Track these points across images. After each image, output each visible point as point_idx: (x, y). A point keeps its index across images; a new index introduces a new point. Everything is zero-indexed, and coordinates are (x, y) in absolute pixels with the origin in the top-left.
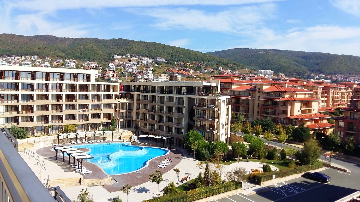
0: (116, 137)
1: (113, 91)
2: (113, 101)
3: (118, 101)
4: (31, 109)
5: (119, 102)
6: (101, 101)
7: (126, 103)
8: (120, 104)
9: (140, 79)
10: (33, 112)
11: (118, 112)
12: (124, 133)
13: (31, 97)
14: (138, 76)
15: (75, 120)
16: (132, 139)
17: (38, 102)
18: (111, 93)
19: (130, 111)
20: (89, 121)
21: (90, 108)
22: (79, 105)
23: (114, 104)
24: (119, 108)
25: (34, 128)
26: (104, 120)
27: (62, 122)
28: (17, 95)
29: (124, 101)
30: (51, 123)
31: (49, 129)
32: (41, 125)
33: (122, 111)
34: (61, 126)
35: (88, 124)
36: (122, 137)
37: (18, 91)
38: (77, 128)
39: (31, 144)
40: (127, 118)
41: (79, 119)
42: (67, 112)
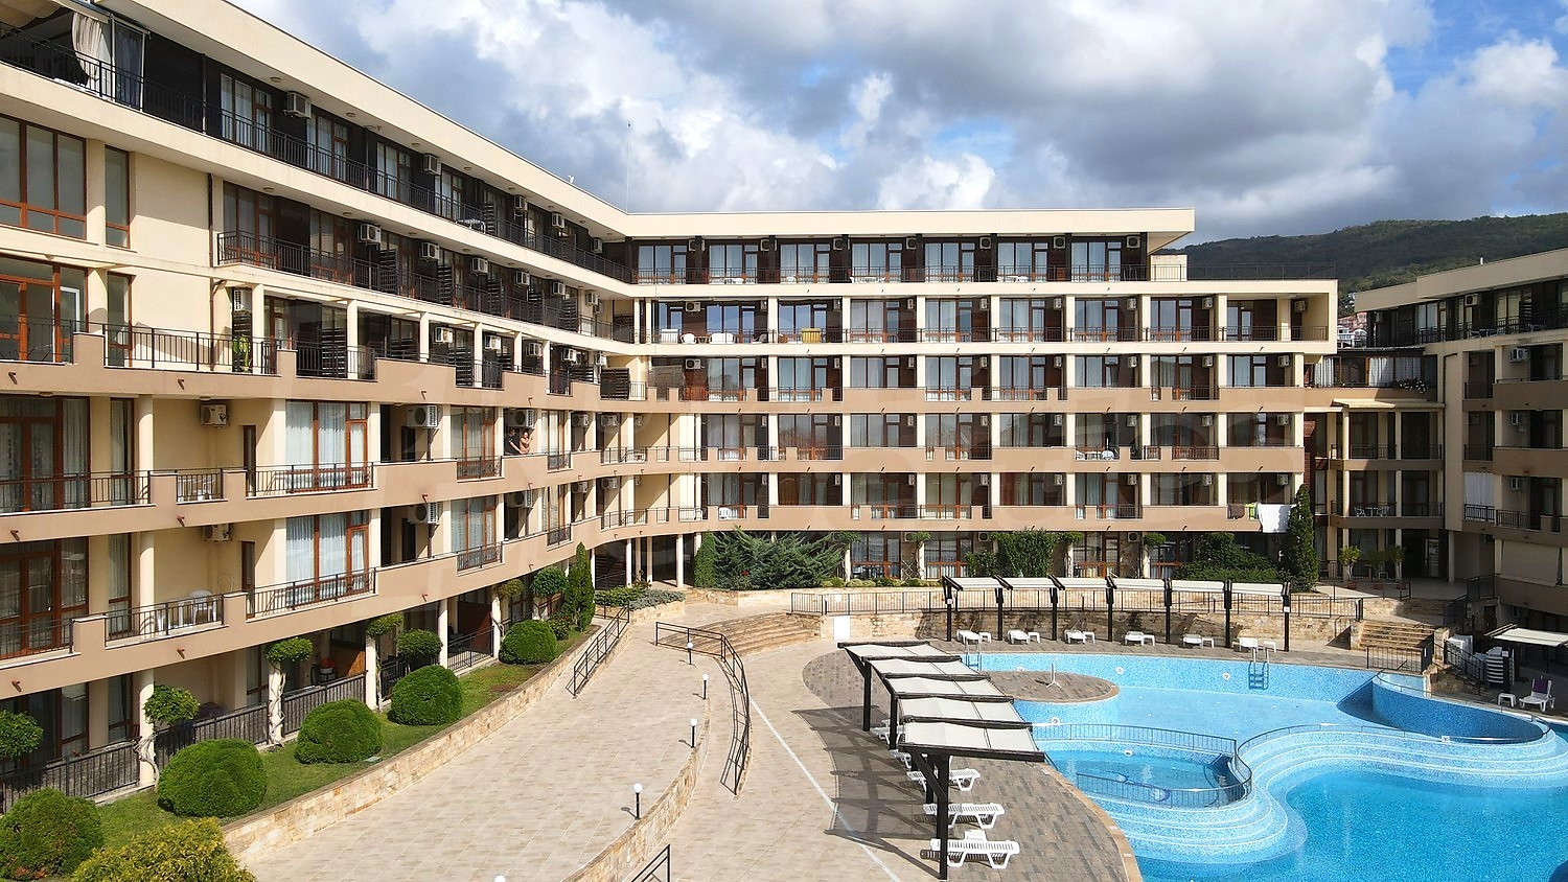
0: (1314, 631)
1: (1296, 336)
2: (1297, 402)
3: (1334, 405)
4: (823, 433)
5: (1339, 409)
6: (1216, 397)
7: (1390, 415)
8: (1346, 420)
10: (834, 452)
11: (1331, 476)
12: (1376, 610)
13: (828, 373)
15: (1058, 509)
16: (1439, 652)
17: (859, 399)
18: (1284, 344)
19: (1416, 465)
20: (1140, 517)
21: (1146, 440)
22: (1084, 419)
23: (1299, 421)
24: (1340, 448)
25: (842, 539)
26: (1234, 514)
27: (987, 514)
28: (759, 367)
29: (1362, 400)
30: (928, 520)
31: (918, 547)
32: (877, 525)
33: (1360, 465)
34: (984, 535)
35: (1134, 535)
36: (1360, 631)
37: (766, 341)
38: (1071, 553)
39: (808, 620)
40: (1399, 514)
41: (1083, 502)
42: (1008, 458)
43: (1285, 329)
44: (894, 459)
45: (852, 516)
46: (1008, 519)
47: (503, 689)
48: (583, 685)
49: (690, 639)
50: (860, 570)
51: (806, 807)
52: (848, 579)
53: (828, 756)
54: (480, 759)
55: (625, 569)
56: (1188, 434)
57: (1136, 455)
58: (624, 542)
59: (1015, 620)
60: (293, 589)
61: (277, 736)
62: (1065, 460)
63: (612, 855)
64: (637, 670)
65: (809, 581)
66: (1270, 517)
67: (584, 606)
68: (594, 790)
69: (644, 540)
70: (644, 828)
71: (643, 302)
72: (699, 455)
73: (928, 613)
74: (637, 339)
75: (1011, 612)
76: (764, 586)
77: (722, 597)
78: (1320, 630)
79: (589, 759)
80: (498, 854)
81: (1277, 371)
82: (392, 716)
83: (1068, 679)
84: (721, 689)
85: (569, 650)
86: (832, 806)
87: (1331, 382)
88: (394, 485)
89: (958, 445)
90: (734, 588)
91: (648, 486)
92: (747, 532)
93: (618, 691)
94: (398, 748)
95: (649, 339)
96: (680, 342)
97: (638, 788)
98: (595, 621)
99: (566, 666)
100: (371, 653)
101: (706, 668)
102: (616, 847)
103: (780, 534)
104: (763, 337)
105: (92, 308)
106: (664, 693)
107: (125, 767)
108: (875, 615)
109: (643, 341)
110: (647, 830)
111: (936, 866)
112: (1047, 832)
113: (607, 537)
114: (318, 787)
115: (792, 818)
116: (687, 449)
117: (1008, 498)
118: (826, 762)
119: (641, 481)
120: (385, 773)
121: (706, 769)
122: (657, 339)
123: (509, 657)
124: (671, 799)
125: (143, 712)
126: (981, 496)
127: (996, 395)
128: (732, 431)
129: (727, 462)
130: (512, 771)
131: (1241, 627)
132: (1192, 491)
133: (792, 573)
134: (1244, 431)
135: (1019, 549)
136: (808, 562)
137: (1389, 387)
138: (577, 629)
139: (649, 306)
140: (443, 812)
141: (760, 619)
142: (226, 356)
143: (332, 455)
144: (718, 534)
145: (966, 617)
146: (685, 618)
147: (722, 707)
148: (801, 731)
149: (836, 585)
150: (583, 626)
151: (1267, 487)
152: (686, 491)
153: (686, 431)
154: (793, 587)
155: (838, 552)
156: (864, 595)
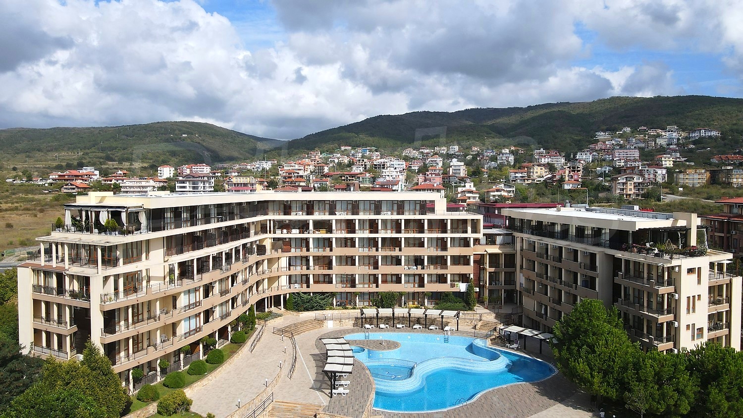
0: (469, 324)
1: (472, 232)
2: (471, 251)
3: (484, 251)
4: (327, 262)
5: (485, 253)
6: (447, 251)
8: (488, 256)
9: (623, 184)
10: (330, 268)
11: (482, 272)
13: (328, 243)
14: (619, 179)
15: (399, 285)
16: (498, 331)
17: (338, 251)
18: (468, 235)
19: (508, 270)
20: (424, 287)
21: (426, 264)
22: (407, 257)
23: (472, 257)
25: (333, 294)
26: (452, 286)
27: (377, 286)
28: (307, 240)
29: (494, 249)
30: (360, 288)
31: (356, 297)
32: (343, 290)
33: (493, 270)
34: (377, 292)
35: (423, 292)
36: (480, 324)
37: (309, 233)
38: (403, 298)
39: (320, 321)
40: (503, 285)
41: (407, 282)
42: (385, 269)
43: (469, 229)
44: (348, 270)
45: (335, 287)
46: (384, 288)
47: (233, 352)
48: (253, 349)
49: (282, 331)
50: (339, 303)
51: (306, 382)
52: (335, 307)
53: (315, 368)
54: (229, 372)
55: (265, 306)
56: (439, 261)
57: (423, 268)
58: (265, 298)
59: (383, 321)
60: (185, 334)
61: (182, 369)
62: (402, 270)
63: (261, 395)
64: (268, 343)
65: (322, 308)
66: (462, 287)
67: (253, 323)
68: (256, 380)
69: (271, 297)
70: (268, 389)
71: (270, 220)
72: (288, 269)
73: (357, 318)
74: (268, 232)
75: (381, 318)
76: (308, 310)
77: (295, 313)
78: (471, 323)
79: (256, 372)
80: (237, 395)
81: (465, 243)
82: (207, 361)
83: (388, 342)
84: (290, 350)
85: (249, 338)
86: (313, 382)
87: (485, 243)
88: (206, 304)
89: (369, 264)
90: (299, 310)
91: (271, 280)
92: (302, 293)
93: (262, 351)
94: (212, 370)
95: (272, 232)
96: (282, 233)
97: (267, 380)
98: (256, 326)
99: (249, 343)
100: (201, 346)
101: (287, 342)
102: (262, 393)
103: (314, 293)
104: (308, 231)
105: (143, 276)
106: (275, 351)
107: (154, 377)
108: (340, 320)
109: (270, 233)
110: (269, 389)
111: (330, 395)
112: (359, 387)
113: (259, 298)
114: (196, 381)
115: (302, 385)
116: (284, 268)
117: (384, 282)
118: (315, 370)
119: (269, 279)
120: (209, 377)
121: (284, 373)
122: (275, 233)
123: (233, 341)
124: (274, 382)
125: (158, 366)
126: (376, 281)
127: (380, 250)
128: (299, 262)
129: (298, 270)
130: (237, 375)
131: (449, 322)
132: (442, 279)
133: (316, 306)
134: (457, 260)
135: (387, 298)
136: (321, 302)
137: (503, 245)
138: (251, 330)
139: (272, 222)
140: (223, 386)
141: (305, 322)
142: (167, 279)
143: (192, 301)
144: (293, 293)
145: (368, 320)
146: (283, 322)
147: (290, 355)
148: (310, 361)
149: (331, 309)
150: (253, 329)
151: (464, 278)
152: (284, 280)
153: (284, 262)
154: (317, 310)
155: (331, 299)
156: (338, 312)
